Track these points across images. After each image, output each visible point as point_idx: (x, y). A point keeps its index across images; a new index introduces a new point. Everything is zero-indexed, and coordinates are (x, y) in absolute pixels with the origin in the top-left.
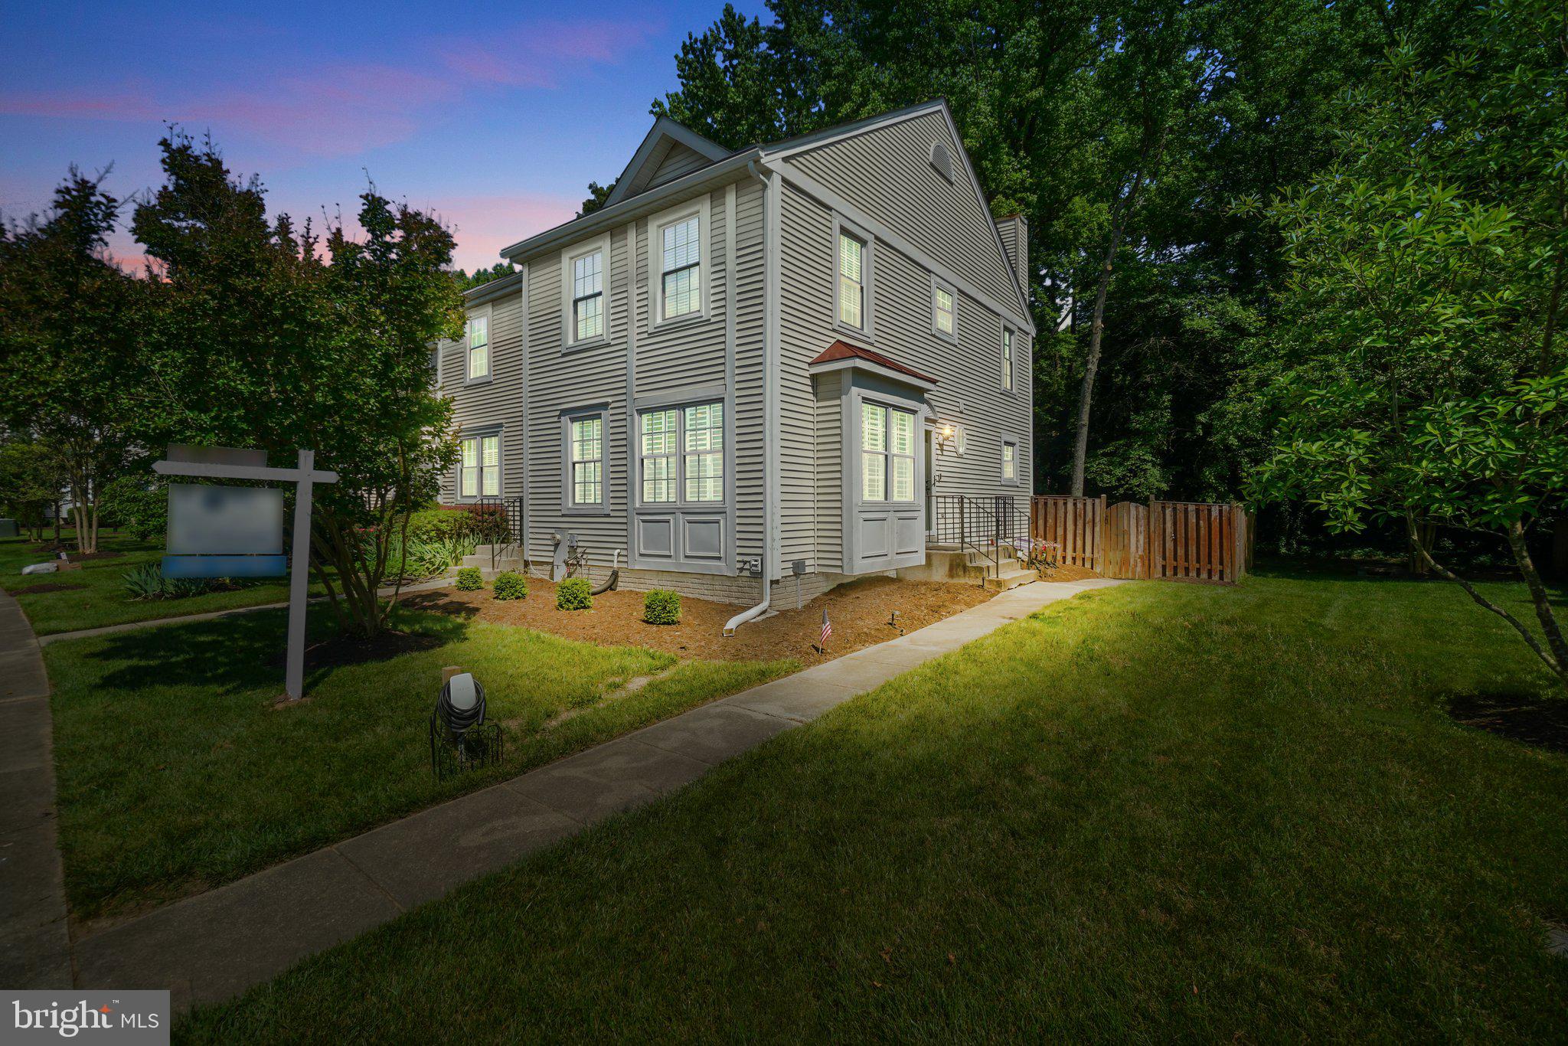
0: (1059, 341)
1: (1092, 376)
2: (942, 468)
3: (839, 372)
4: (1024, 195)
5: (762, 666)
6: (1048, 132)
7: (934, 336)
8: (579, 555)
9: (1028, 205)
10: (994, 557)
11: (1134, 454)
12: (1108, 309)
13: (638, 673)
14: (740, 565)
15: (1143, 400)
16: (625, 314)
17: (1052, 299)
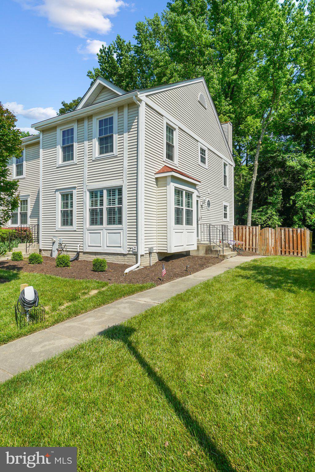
0: (242, 169)
1: (254, 182)
2: (202, 214)
3: (166, 177)
4: (230, 114)
5: (141, 285)
6: (239, 92)
7: (199, 165)
8: (63, 247)
9: (231, 118)
10: (222, 247)
11: (269, 212)
12: (260, 157)
13: (93, 289)
14: (129, 249)
15: (272, 191)
16: (83, 152)
17: (239, 154)
